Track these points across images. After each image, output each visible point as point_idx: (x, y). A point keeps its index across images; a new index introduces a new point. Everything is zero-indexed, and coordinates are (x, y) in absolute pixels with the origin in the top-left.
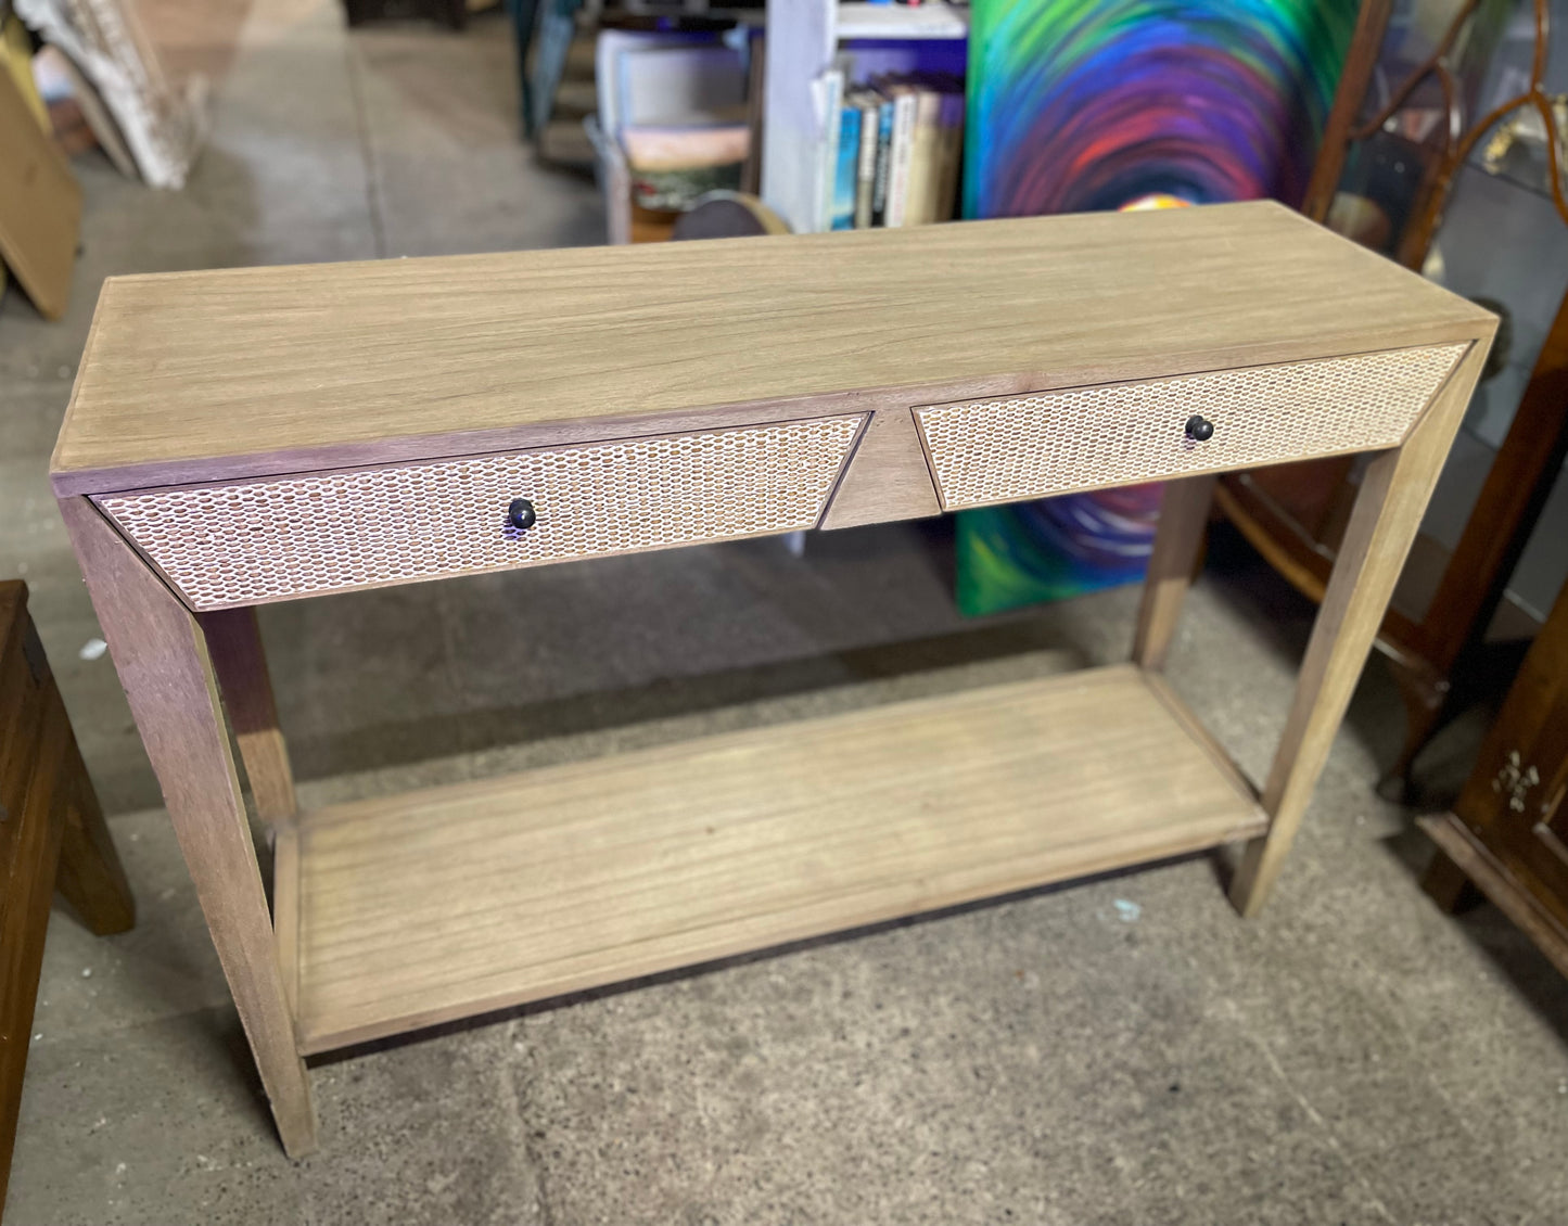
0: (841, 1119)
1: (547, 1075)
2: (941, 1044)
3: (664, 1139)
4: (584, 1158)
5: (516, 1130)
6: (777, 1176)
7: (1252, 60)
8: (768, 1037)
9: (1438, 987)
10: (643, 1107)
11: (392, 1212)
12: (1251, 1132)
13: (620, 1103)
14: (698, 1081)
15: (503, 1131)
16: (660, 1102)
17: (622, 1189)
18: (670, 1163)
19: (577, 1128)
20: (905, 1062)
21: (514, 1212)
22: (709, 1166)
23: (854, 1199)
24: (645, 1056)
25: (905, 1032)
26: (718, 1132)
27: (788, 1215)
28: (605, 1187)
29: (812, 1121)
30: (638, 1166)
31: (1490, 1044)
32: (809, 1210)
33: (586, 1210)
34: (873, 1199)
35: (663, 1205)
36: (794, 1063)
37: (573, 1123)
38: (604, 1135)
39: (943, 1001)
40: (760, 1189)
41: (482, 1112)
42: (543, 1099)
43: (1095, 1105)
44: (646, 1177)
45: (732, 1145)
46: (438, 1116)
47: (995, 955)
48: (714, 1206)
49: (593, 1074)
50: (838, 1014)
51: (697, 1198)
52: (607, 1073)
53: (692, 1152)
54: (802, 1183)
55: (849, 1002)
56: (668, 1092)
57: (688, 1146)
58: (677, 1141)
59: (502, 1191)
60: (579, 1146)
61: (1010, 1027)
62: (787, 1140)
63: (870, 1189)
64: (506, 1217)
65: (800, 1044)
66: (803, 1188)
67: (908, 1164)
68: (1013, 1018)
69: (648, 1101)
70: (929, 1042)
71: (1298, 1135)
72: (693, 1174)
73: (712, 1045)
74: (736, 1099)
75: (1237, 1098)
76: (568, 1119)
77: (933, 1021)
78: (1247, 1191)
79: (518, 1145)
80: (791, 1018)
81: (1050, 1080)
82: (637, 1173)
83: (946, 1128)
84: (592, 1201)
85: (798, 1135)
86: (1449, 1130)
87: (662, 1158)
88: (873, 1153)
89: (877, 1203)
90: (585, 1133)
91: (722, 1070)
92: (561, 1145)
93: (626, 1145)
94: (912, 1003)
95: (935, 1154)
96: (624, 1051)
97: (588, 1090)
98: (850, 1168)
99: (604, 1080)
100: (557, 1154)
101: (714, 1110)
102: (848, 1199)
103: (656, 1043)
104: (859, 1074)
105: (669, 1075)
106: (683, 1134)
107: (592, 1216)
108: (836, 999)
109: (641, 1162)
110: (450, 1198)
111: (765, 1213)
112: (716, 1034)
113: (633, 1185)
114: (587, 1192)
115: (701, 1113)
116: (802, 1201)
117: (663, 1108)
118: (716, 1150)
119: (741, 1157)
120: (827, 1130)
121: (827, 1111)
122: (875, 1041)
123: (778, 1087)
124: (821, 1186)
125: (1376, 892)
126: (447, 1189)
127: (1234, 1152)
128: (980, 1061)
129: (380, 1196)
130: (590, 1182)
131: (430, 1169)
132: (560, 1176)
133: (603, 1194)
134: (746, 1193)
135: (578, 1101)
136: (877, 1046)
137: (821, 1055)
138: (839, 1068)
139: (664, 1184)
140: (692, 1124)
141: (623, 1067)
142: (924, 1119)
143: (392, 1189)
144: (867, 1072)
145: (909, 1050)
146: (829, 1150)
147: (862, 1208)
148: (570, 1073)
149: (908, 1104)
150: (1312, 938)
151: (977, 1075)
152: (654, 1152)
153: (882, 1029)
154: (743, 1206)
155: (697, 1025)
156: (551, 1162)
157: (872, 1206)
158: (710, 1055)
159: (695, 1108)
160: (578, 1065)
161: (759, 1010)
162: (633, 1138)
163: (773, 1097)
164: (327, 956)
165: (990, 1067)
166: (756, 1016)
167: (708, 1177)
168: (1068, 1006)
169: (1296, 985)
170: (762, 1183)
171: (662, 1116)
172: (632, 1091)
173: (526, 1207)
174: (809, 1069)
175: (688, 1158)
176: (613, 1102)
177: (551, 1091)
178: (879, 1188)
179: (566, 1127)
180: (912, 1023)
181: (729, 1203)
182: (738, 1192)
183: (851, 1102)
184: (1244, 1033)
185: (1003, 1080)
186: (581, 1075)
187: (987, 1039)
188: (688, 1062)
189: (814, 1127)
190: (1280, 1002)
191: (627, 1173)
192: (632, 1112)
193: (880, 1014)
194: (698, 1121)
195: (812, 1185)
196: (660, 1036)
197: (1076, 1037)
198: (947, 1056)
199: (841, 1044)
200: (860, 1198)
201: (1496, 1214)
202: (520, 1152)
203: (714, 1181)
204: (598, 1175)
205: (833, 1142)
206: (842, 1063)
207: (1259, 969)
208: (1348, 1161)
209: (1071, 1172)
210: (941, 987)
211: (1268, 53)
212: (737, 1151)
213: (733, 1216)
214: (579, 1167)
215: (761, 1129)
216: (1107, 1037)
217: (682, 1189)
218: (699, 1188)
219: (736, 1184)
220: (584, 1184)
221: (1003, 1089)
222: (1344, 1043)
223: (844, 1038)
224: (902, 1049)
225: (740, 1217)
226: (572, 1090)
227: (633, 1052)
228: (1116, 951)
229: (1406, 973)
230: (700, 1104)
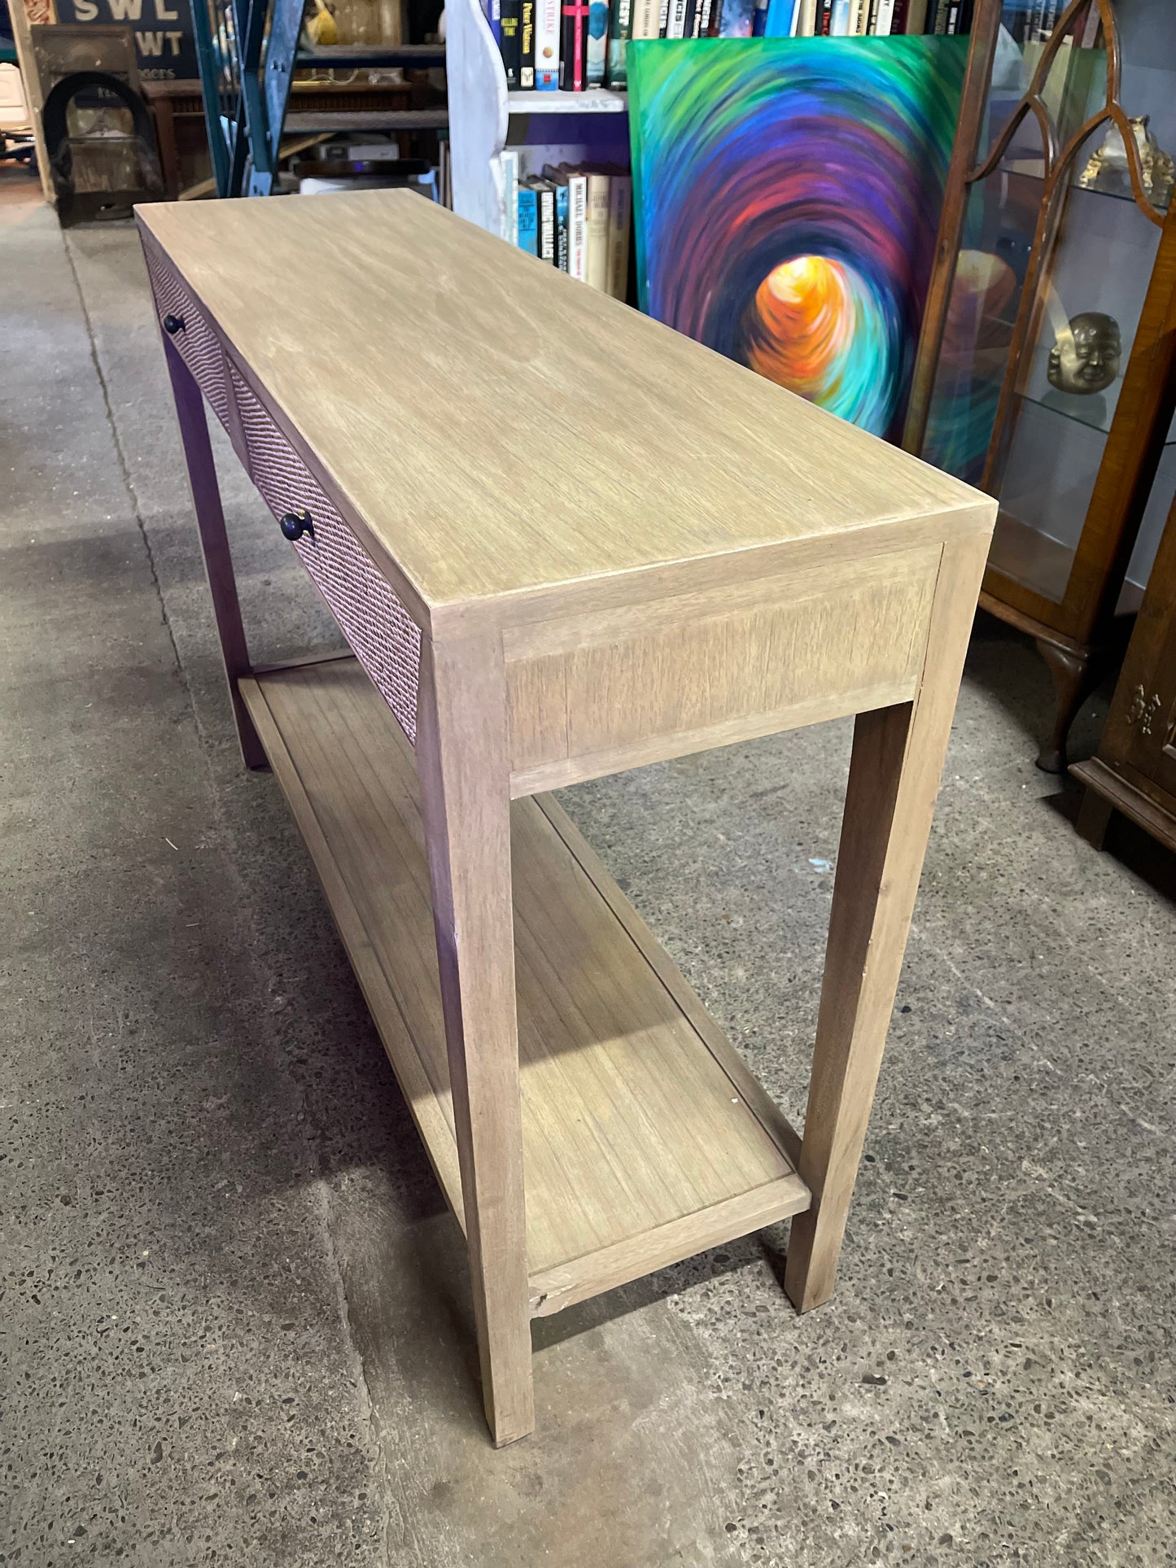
4: (343, 1076)
5: (280, 1060)
7: (881, 130)
9: (1093, 903)
11: (172, 1127)
12: (934, 1017)
15: (268, 1062)
28: (363, 1094)
31: (1141, 942)
33: (348, 1112)
37: (332, 1050)
38: (360, 1057)
41: (247, 1049)
42: (303, 1035)
43: (798, 1008)
47: (704, 905)
59: (270, 1106)
60: (338, 1067)
61: (720, 956)
64: (276, 1124)
68: (722, 949)
71: (974, 1017)
75: (921, 995)
76: (326, 1049)
78: (931, 1060)
79: (283, 1071)
81: (757, 992)
84: (352, 1105)
86: (1106, 1006)
90: (342, 1058)
92: (322, 1067)
100: (318, 1075)
110: (222, 1113)
114: (348, 1099)
125: (1038, 837)
126: (220, 1107)
127: (919, 1033)
130: (350, 1093)
131: (204, 1093)
132: (323, 1089)
135: (335, 1035)
143: (171, 1110)
148: (326, 1015)
150: (984, 875)
156: (314, 1079)
168: (772, 937)
169: (970, 909)
173: (293, 1116)
177: (310, 1029)
179: (326, 1055)
184: (927, 947)
185: (715, 994)
190: (956, 923)
197: (778, 960)
201: (1151, 1064)
202: (285, 1075)
204: (356, 1086)
207: (938, 900)
208: (1019, 1033)
209: (778, 1057)
211: (894, 123)
216: (805, 959)
222: (1013, 948)
228: (812, 895)
229: (1066, 894)
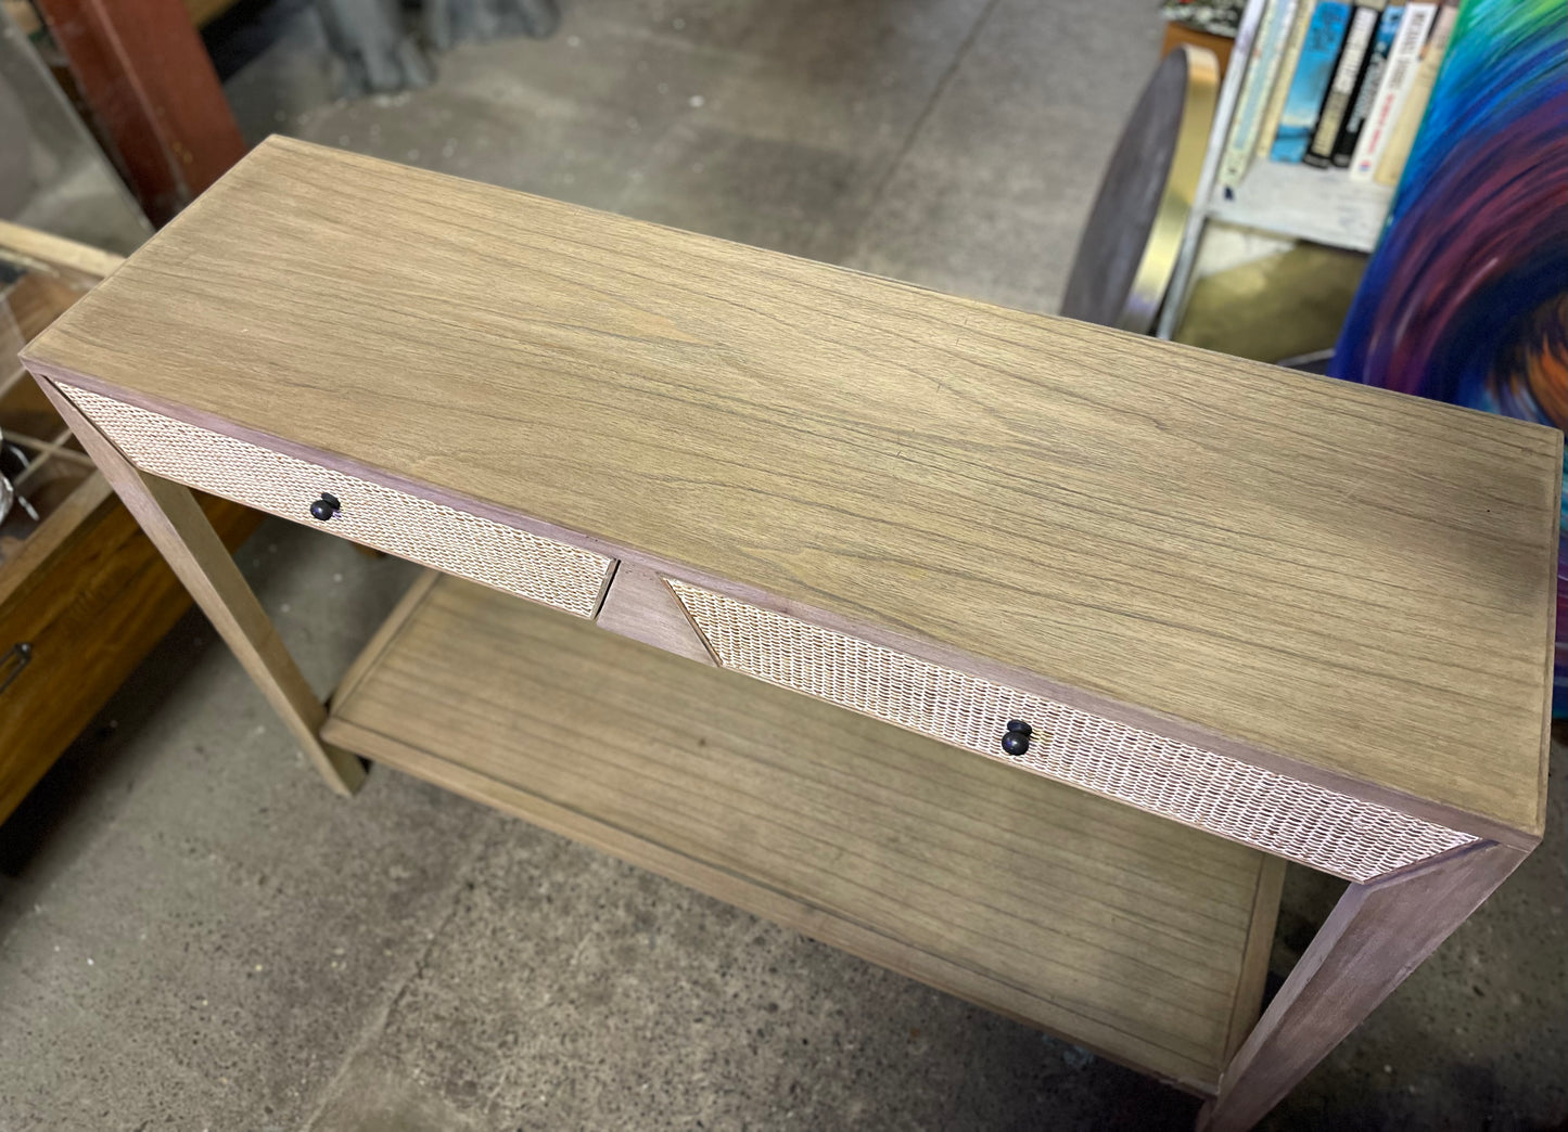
0: (661, 1037)
1: (510, 845)
2: (789, 1040)
3: (537, 953)
4: (481, 925)
5: (464, 870)
6: (581, 1043)
8: (672, 931)
10: (545, 918)
11: (359, 872)
13: (535, 902)
14: (596, 927)
15: (456, 866)
16: (559, 923)
17: (483, 967)
18: (526, 974)
19: (494, 900)
20: (749, 1032)
21: (418, 928)
22: (547, 997)
23: (614, 1106)
24: (579, 880)
25: (773, 1008)
26: (574, 976)
27: (563, 1077)
28: (476, 957)
29: (640, 1022)
30: (504, 959)
32: (578, 1087)
33: (452, 964)
34: (625, 1117)
35: (497, 1000)
36: (669, 967)
37: (498, 894)
38: (505, 919)
39: (828, 1005)
40: (562, 1043)
41: (456, 841)
42: (494, 861)
44: (504, 971)
45: (574, 995)
46: (431, 824)
47: (911, 999)
48: (524, 1029)
49: (537, 867)
50: (738, 952)
51: (520, 1014)
52: (547, 873)
53: (545, 978)
54: (592, 1063)
55: (756, 950)
56: (570, 920)
57: (546, 971)
58: (544, 961)
59: (423, 907)
60: (486, 915)
61: (859, 1072)
62: (611, 1022)
63: (631, 1108)
64: (411, 928)
65: (689, 955)
66: (589, 1067)
67: (673, 1113)
68: (869, 1066)
69: (553, 916)
70: (784, 1031)
72: (533, 994)
73: (629, 907)
74: (607, 962)
76: (495, 889)
77: (803, 1015)
79: (457, 882)
80: (702, 928)
82: (502, 963)
83: (727, 1112)
84: (459, 960)
85: (620, 1025)
87: (525, 965)
88: (658, 1083)
89: (625, 1123)
90: (496, 907)
91: (618, 932)
92: (476, 905)
93: (512, 938)
94: (801, 989)
95: (699, 1124)
96: (571, 864)
97: (525, 877)
98: (632, 1080)
99: (540, 877)
100: (468, 909)
101: (587, 958)
102: (609, 1103)
103: (595, 874)
104: (706, 1013)
105: (582, 907)
106: (552, 959)
107: (451, 971)
108: (748, 938)
109: (510, 958)
110: (393, 887)
111: (549, 1063)
112: (639, 900)
113: (492, 970)
114: (463, 952)
115: (576, 953)
116: (579, 1075)
117: (556, 928)
118: (561, 989)
119: (571, 1009)
120: (644, 1038)
121: (657, 1023)
122: (744, 996)
123: (643, 977)
124: (602, 1076)
126: (398, 880)
128: (806, 1080)
129: (362, 855)
130: (470, 947)
131: (401, 859)
132: (459, 927)
133: (470, 961)
134: (551, 1038)
135: (512, 880)
136: (740, 1003)
137: (695, 975)
138: (698, 996)
139: (510, 986)
140: (563, 957)
141: (559, 877)
142: (718, 1089)
143: (371, 855)
144: (714, 1017)
145: (761, 1025)
146: (631, 1054)
147: (611, 1117)
148: (523, 854)
149: (718, 1069)
151: (793, 1089)
152: (524, 956)
153: (759, 990)
154: (542, 1046)
155: (634, 881)
156: (461, 912)
157: (620, 1122)
158: (621, 913)
159: (575, 946)
160: (535, 853)
161: (685, 904)
162: (520, 935)
163: (634, 981)
164: (387, 677)
165: (809, 1092)
166: (679, 907)
167: (539, 1005)
168: (928, 1095)
170: (567, 1040)
171: (551, 935)
172: (550, 900)
173: (426, 930)
174: (677, 979)
175: (540, 980)
176: (531, 899)
177: (503, 860)
178: (637, 1113)
179: (490, 894)
180: (785, 1005)
181: (535, 1036)
182: (546, 1033)
183: (680, 1030)
185: (809, 1110)
186: (529, 862)
187: (831, 1067)
188: (602, 907)
189: (638, 1029)
191: (496, 958)
192: (536, 915)
193: (768, 978)
194: (570, 957)
195: (597, 1070)
196: (603, 871)
198: (786, 1054)
199: (717, 977)
200: (618, 1109)
202: (454, 888)
203: (541, 1010)
204: (478, 945)
205: (640, 1051)
206: (703, 994)
210: (837, 992)
212: (572, 1002)
213: (529, 1047)
214: (473, 930)
215: (602, 999)
217: (517, 999)
218: (526, 1009)
219: (551, 1025)
220: (465, 944)
221: (801, 1119)
223: (724, 975)
224: (756, 1019)
225: (533, 1051)
226: (516, 869)
227: (574, 870)
230: (581, 946)
